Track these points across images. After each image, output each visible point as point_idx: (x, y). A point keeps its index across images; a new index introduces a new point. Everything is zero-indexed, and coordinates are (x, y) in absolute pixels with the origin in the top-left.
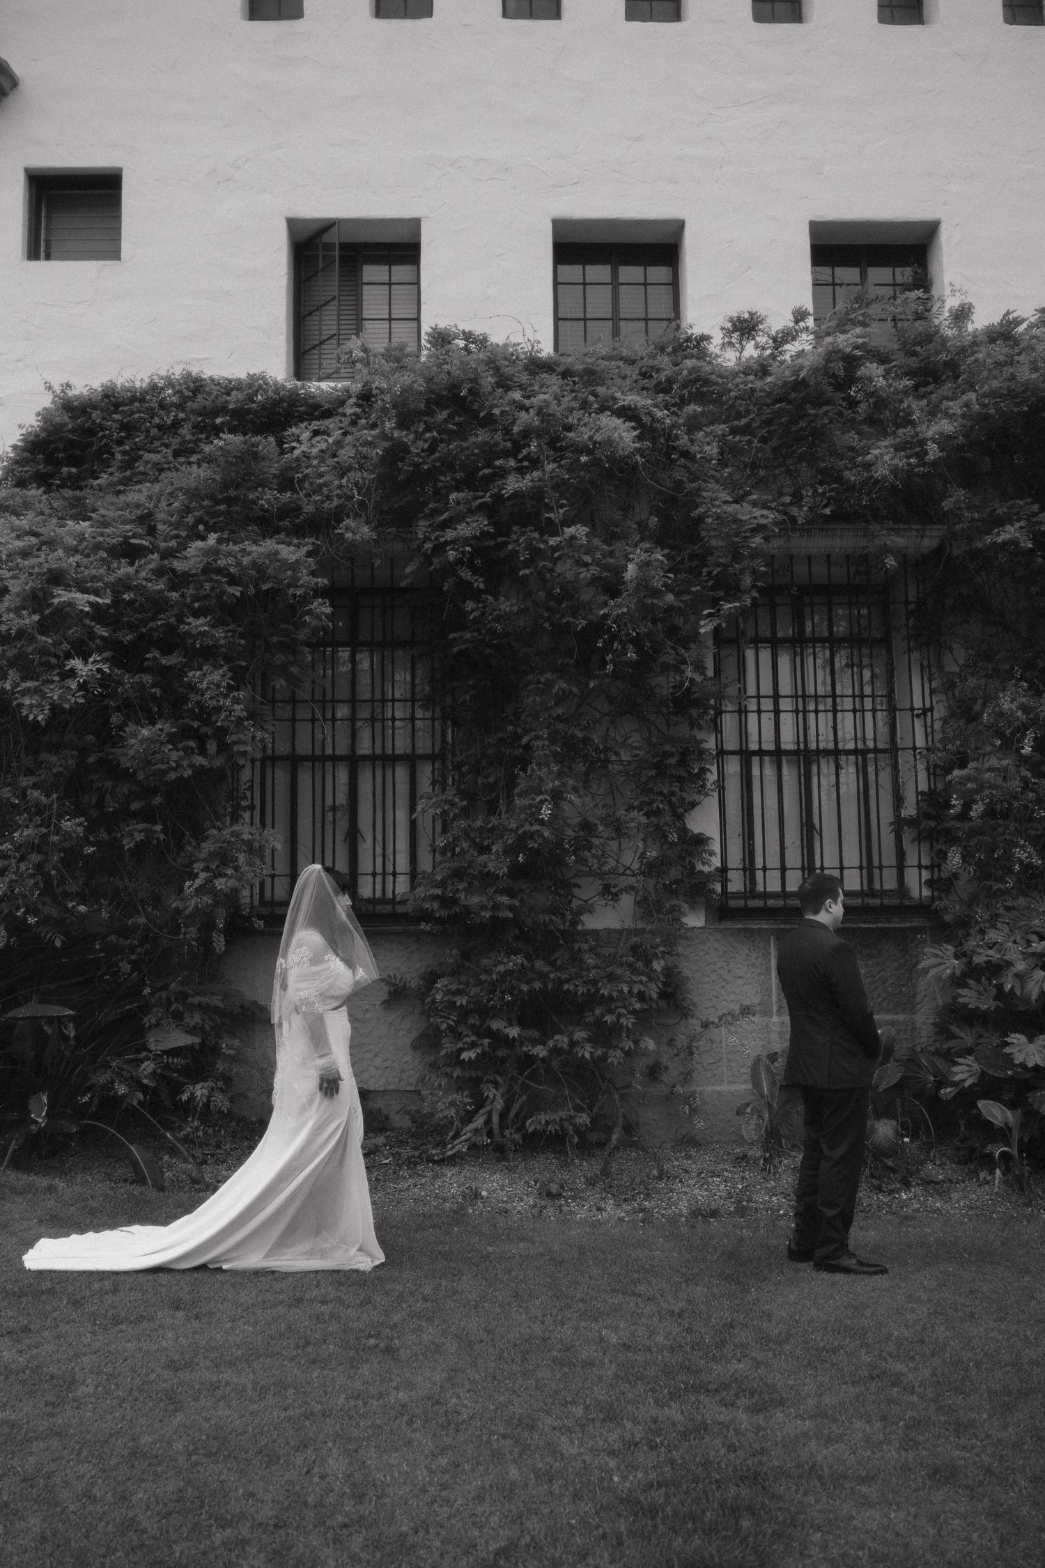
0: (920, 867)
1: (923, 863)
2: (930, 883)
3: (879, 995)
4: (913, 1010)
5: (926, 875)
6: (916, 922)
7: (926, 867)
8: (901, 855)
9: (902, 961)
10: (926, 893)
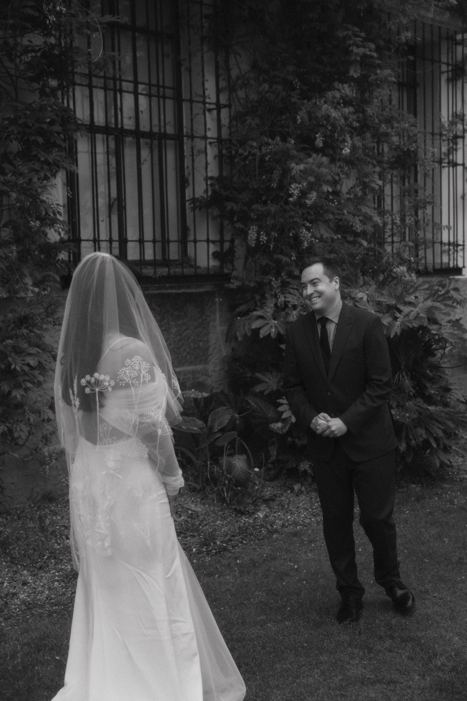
0: (208, 241)
1: (211, 238)
2: (216, 255)
3: (185, 350)
4: (206, 362)
5: (213, 248)
6: (207, 288)
7: (213, 242)
8: (184, 230)
9: (200, 320)
10: (213, 263)
